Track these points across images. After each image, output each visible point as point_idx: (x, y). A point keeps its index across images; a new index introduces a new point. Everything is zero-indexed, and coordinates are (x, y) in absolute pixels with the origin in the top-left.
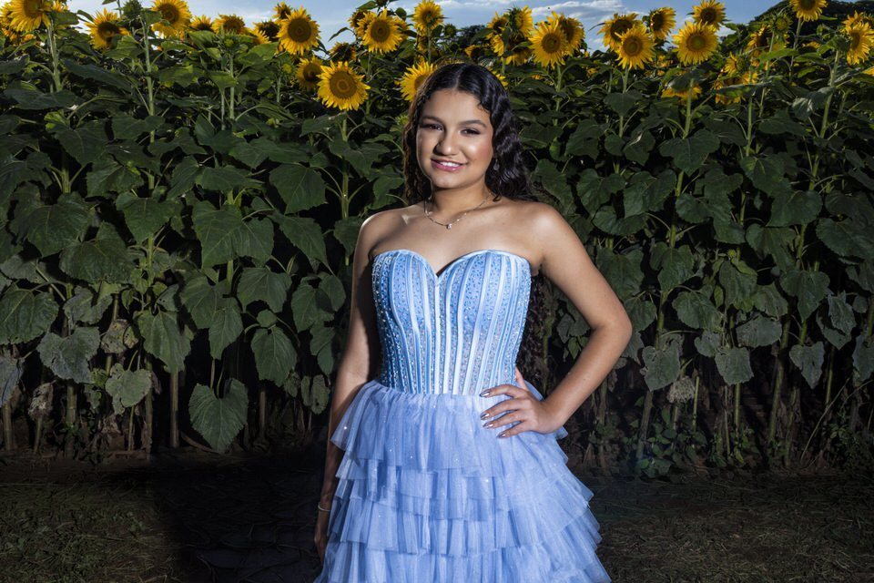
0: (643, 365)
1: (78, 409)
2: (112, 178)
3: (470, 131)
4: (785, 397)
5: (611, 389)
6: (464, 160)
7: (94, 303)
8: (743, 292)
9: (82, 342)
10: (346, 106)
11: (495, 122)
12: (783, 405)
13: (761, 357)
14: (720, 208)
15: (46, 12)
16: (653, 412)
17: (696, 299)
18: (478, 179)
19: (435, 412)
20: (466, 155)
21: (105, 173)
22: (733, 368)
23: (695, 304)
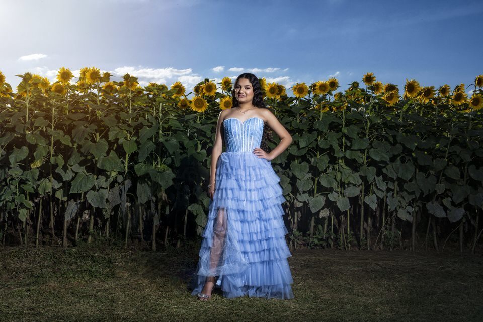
0: (309, 204)
1: (94, 225)
2: (117, 134)
3: (247, 88)
4: (366, 220)
5: (299, 220)
6: (245, 95)
7: (106, 180)
8: (346, 175)
9: (102, 194)
10: (200, 111)
11: (253, 86)
12: (365, 223)
13: (354, 201)
14: (334, 142)
15: (98, 78)
16: (315, 227)
17: (327, 177)
18: (250, 101)
19: (244, 155)
20: (246, 93)
21: (115, 132)
22: (343, 204)
23: (327, 179)
